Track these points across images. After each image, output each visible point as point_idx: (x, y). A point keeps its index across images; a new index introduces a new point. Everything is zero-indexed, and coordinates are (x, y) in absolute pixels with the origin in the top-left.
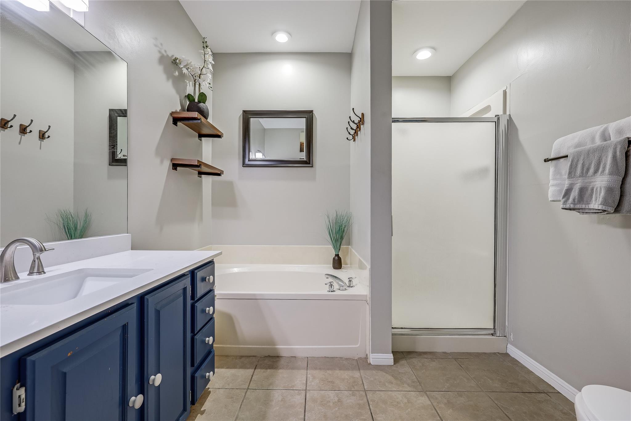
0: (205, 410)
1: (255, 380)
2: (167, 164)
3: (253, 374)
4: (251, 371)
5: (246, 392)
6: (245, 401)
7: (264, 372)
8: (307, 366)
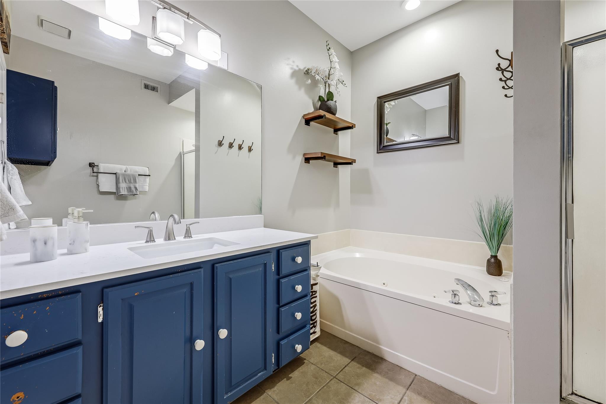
0: (291, 377)
1: (345, 372)
2: (300, 159)
3: (347, 365)
4: (347, 360)
5: (332, 380)
6: (325, 387)
7: (359, 368)
8: (410, 385)
